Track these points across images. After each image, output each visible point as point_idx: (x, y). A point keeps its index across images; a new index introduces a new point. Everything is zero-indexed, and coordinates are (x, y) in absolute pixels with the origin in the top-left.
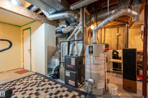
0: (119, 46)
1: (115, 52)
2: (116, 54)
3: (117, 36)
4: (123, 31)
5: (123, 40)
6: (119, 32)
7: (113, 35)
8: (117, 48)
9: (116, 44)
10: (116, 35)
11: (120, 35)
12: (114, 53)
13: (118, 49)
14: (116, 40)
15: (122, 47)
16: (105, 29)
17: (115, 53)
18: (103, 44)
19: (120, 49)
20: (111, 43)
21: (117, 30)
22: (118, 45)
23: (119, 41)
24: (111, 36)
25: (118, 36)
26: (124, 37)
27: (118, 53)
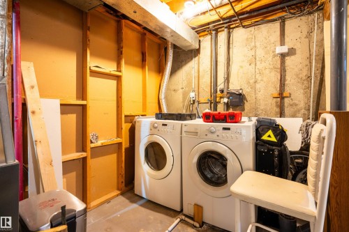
0: (286, 100)
1: (270, 132)
2: (273, 139)
3: (278, 59)
4: (305, 33)
5: (305, 73)
6: (287, 39)
7: (260, 53)
8: (278, 110)
9: (276, 92)
10: (275, 56)
11: (292, 52)
12: (265, 137)
13: (282, 114)
14: (275, 77)
15: (302, 105)
16: (229, 33)
17: (269, 136)
18: (222, 91)
19: (294, 116)
20: (254, 88)
21: (278, 33)
22: (281, 96)
23: (289, 78)
24: (253, 61)
25: (283, 56)
26: (310, 58)
27: (282, 135)
